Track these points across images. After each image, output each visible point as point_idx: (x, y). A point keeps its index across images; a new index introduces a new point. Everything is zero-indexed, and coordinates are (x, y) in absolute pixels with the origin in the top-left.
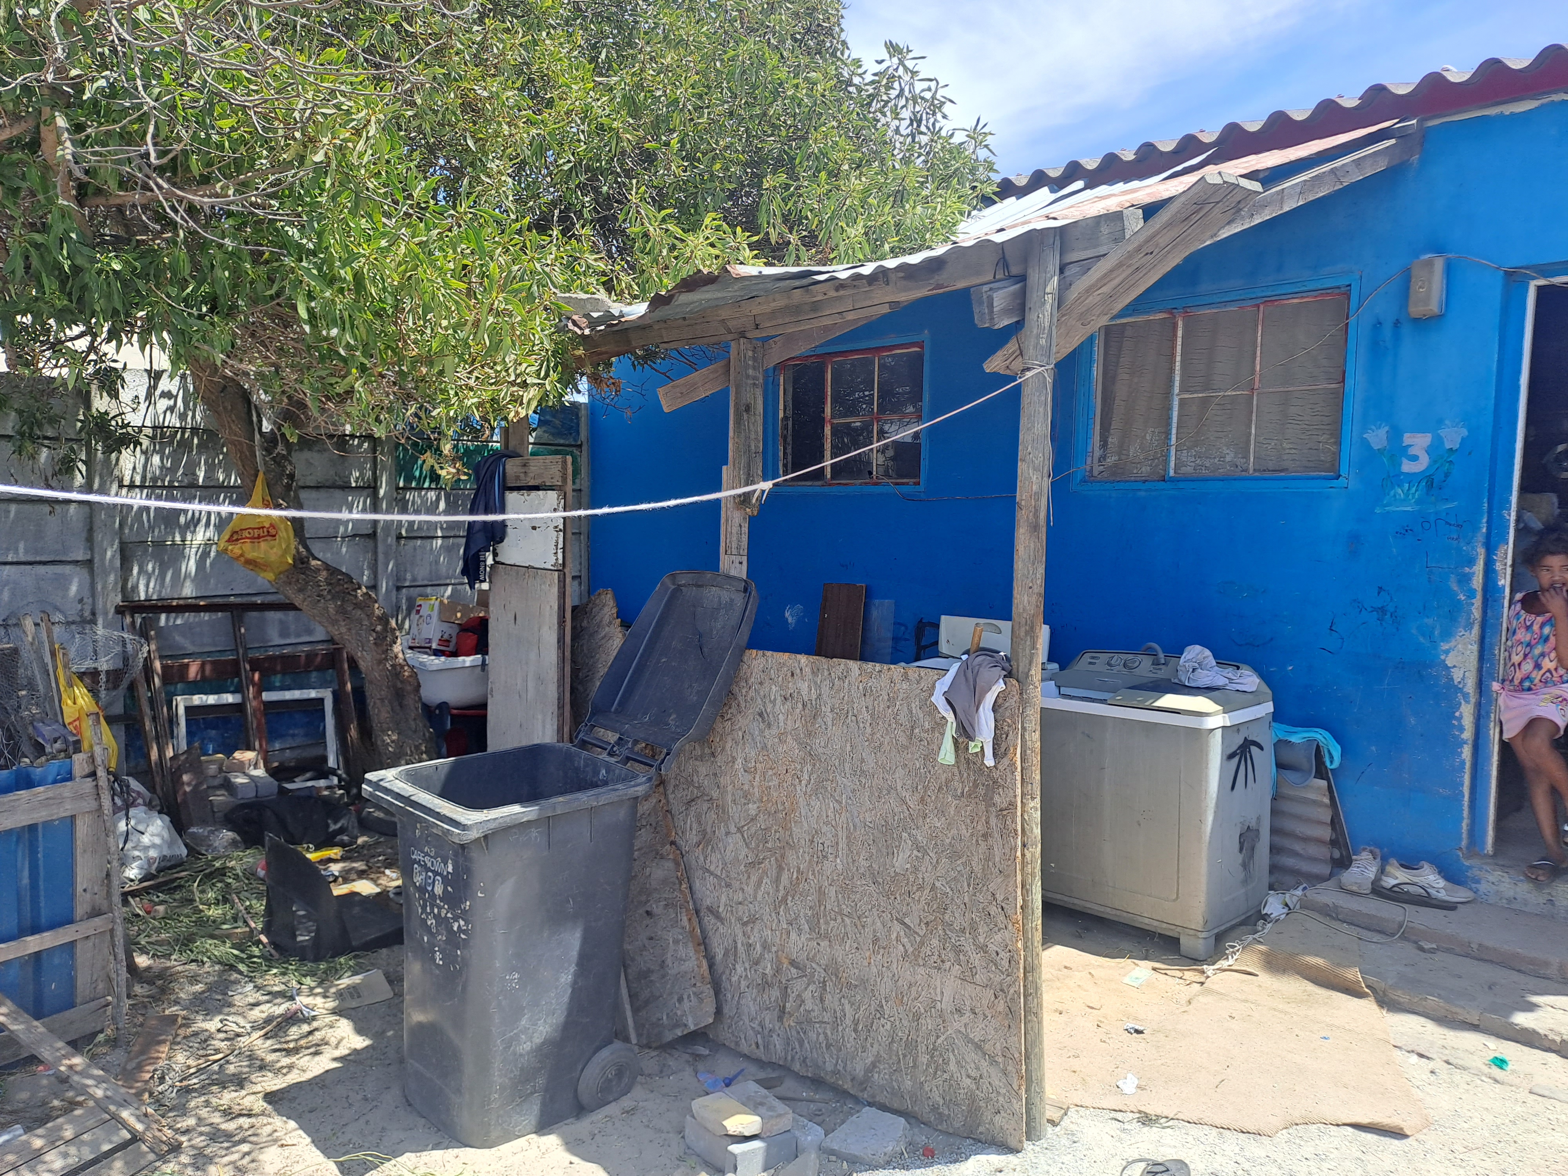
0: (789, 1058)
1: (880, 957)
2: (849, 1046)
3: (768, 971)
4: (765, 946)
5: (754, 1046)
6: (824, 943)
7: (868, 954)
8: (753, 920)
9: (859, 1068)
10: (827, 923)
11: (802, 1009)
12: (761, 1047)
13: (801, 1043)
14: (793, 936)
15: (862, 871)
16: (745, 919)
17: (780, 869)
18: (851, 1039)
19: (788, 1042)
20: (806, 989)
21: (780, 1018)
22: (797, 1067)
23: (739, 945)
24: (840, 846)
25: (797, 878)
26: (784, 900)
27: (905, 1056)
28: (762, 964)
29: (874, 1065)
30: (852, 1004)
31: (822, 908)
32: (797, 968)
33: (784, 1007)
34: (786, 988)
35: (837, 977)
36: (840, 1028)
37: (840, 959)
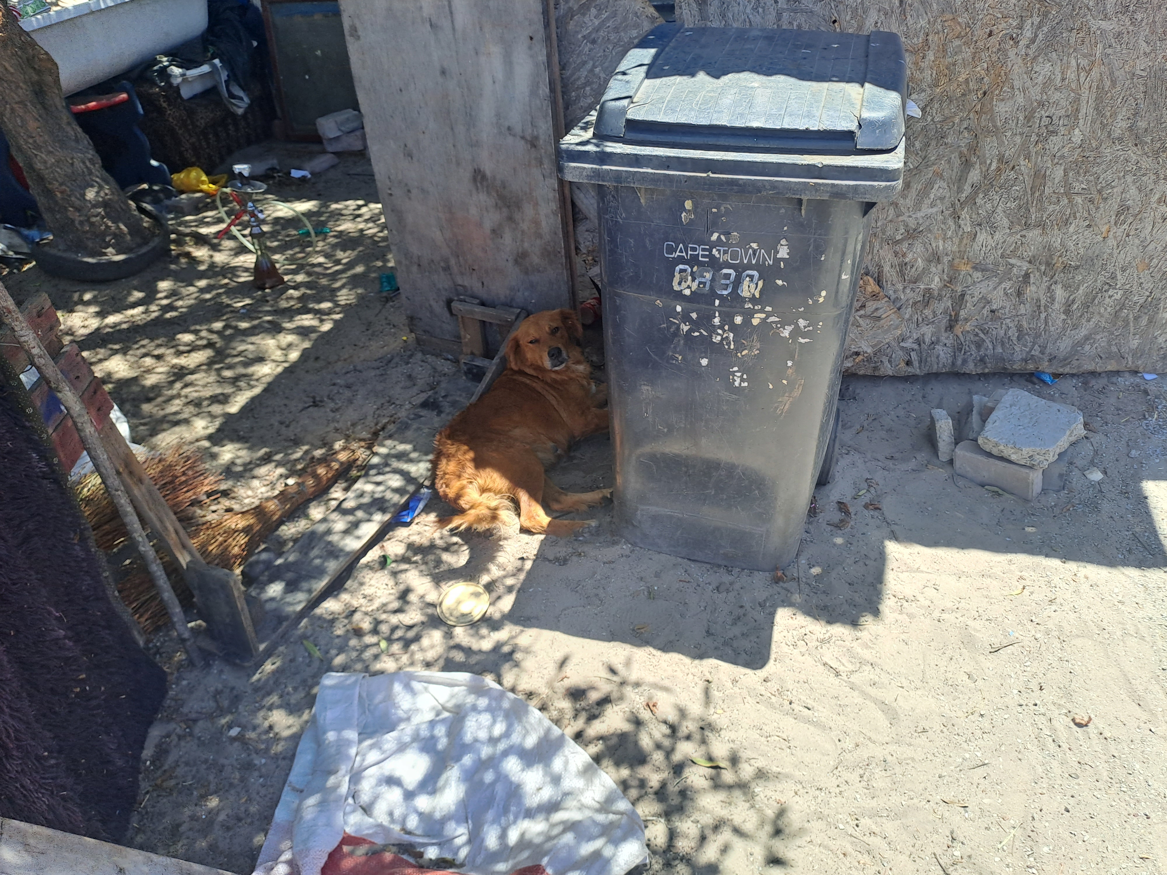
0: (959, 362)
1: (1125, 226)
2: (1052, 329)
3: (936, 284)
4: (935, 258)
5: (903, 364)
6: (1034, 234)
7: (1104, 229)
8: (912, 234)
9: (1064, 346)
10: (1042, 209)
11: (985, 311)
12: (916, 364)
13: (979, 345)
14: (982, 237)
15: (1117, 133)
16: (898, 237)
17: (967, 165)
18: (1059, 323)
19: (958, 348)
20: (995, 288)
21: (950, 328)
22: (971, 368)
23: (887, 268)
24: (1083, 111)
25: (999, 169)
26: (971, 200)
27: (1136, 318)
28: (926, 280)
29: (1087, 338)
30: (1066, 287)
31: (1037, 194)
32: (983, 271)
33: (957, 315)
34: (963, 295)
35: (1048, 264)
36: (1043, 316)
37: (1057, 244)
